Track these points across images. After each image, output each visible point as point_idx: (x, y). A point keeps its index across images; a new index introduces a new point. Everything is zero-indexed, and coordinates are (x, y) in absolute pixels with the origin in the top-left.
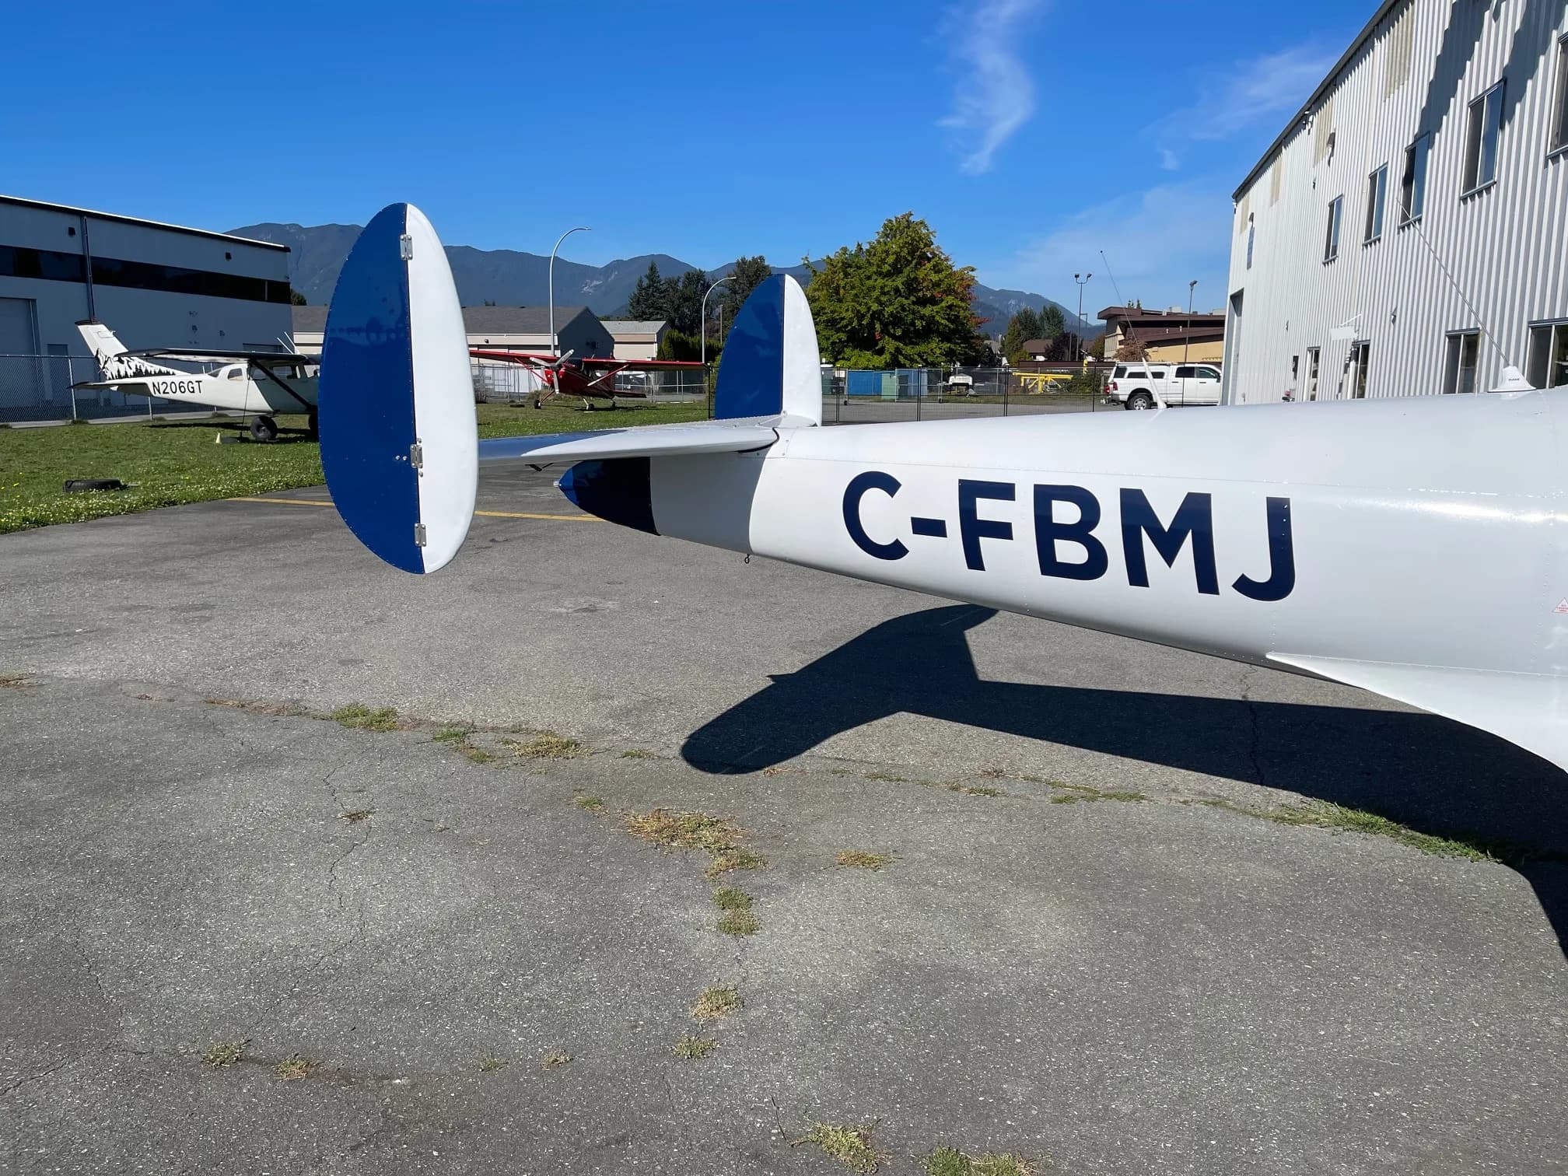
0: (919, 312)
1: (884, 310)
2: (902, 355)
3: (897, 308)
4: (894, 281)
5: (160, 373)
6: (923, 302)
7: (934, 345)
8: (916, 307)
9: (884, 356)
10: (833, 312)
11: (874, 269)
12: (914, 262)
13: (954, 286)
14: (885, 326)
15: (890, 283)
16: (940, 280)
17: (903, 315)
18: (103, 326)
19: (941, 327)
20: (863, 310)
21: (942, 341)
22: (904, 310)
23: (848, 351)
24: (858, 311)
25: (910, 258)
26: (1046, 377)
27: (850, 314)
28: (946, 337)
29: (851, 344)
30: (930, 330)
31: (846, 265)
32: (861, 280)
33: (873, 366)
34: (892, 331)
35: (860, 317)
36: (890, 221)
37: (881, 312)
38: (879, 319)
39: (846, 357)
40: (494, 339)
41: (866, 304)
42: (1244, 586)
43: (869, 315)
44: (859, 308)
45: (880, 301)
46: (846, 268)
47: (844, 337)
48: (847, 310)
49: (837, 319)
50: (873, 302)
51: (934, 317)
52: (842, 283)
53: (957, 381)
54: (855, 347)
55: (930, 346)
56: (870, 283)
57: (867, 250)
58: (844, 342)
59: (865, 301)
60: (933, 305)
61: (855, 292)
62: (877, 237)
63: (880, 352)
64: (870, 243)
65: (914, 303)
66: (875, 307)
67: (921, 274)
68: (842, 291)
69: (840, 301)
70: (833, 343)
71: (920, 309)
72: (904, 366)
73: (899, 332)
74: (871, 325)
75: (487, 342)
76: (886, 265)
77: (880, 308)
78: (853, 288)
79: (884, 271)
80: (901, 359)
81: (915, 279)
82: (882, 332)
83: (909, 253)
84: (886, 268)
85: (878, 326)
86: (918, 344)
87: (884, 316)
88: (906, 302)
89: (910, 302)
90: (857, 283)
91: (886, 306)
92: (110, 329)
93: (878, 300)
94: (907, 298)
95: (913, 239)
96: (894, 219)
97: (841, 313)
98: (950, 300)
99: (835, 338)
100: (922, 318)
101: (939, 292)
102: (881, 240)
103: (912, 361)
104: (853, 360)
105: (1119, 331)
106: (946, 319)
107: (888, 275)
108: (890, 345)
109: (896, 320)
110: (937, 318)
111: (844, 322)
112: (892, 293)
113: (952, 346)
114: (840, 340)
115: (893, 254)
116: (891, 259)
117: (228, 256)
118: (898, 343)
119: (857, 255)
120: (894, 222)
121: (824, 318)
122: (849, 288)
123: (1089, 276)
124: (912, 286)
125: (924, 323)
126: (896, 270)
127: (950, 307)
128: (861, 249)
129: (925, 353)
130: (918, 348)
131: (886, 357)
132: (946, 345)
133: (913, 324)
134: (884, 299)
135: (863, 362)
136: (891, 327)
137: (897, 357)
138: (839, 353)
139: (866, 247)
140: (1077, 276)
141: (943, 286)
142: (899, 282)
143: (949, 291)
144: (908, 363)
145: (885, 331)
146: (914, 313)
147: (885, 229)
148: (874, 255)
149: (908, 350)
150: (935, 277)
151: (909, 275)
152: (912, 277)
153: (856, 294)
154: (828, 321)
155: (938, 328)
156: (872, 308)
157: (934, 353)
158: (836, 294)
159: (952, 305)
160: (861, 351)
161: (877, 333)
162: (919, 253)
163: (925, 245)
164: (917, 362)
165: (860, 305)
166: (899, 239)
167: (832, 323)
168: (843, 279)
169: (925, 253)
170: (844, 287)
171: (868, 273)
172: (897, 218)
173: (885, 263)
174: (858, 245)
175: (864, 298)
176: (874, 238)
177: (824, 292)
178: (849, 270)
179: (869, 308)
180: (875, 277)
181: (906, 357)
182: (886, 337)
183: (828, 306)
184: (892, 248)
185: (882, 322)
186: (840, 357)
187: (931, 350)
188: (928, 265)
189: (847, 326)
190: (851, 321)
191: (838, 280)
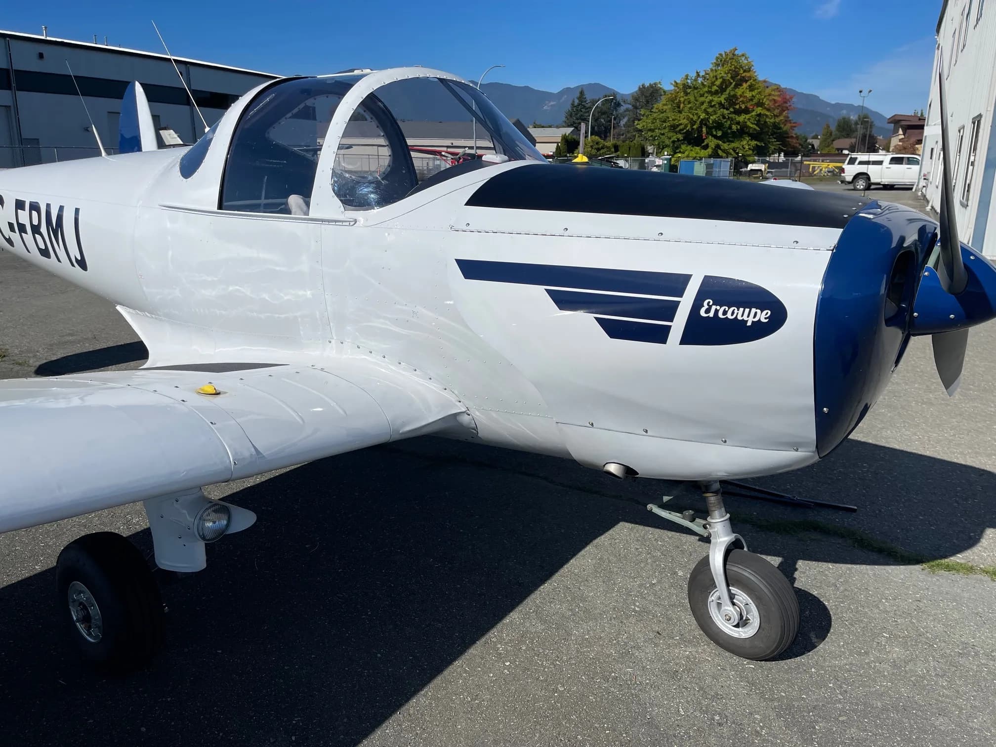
0: (735, 119)
1: (709, 118)
2: (721, 149)
3: (719, 117)
4: (719, 97)
6: (738, 112)
7: (745, 142)
8: (733, 116)
9: (707, 150)
10: (674, 120)
11: (706, 89)
12: (734, 83)
13: (763, 100)
14: (709, 129)
15: (716, 99)
16: (753, 96)
17: (723, 122)
19: (751, 130)
20: (695, 118)
21: (751, 140)
22: (724, 117)
23: (683, 147)
24: (692, 119)
25: (732, 81)
26: (828, 165)
27: (685, 121)
28: (754, 137)
29: (686, 142)
30: (743, 132)
31: (686, 87)
32: (695, 97)
33: (700, 157)
34: (715, 133)
35: (693, 123)
36: (721, 55)
37: (707, 120)
38: (706, 125)
39: (682, 150)
41: (697, 114)
42: (78, 262)
43: (698, 122)
44: (691, 116)
45: (707, 111)
46: (687, 89)
47: (680, 137)
48: (684, 118)
49: (677, 125)
50: (702, 113)
51: (746, 122)
52: (682, 99)
53: (753, 168)
54: (689, 143)
55: (742, 143)
56: (702, 99)
57: (703, 76)
58: (682, 140)
59: (696, 112)
60: (746, 114)
61: (690, 105)
62: (711, 66)
63: (706, 147)
64: (705, 71)
65: (731, 113)
66: (703, 116)
67: (739, 92)
68: (682, 105)
69: (680, 112)
70: (674, 142)
71: (737, 116)
72: (721, 157)
73: (719, 134)
74: (700, 129)
76: (715, 87)
77: (706, 117)
78: (689, 103)
79: (713, 90)
80: (720, 152)
81: (735, 96)
82: (707, 133)
83: (732, 78)
84: (715, 88)
85: (704, 129)
86: (732, 142)
87: (709, 122)
88: (726, 112)
89: (729, 112)
90: (692, 98)
91: (712, 115)
93: (705, 111)
94: (727, 109)
95: (736, 68)
96: (723, 53)
97: (680, 120)
98: (759, 110)
99: (674, 138)
100: (738, 123)
101: (751, 105)
102: (714, 68)
103: (728, 153)
104: (687, 153)
105: (901, 132)
106: (754, 124)
107: (716, 93)
108: (712, 142)
109: (719, 126)
110: (749, 124)
111: (681, 127)
112: (717, 106)
113: (759, 144)
114: (678, 139)
115: (720, 78)
116: (718, 82)
118: (718, 141)
119: (696, 80)
120: (724, 56)
121: (668, 124)
122: (687, 103)
123: (870, 91)
124: (732, 101)
125: (739, 127)
126: (721, 90)
127: (759, 115)
128: (699, 75)
129: (738, 148)
130: (733, 145)
131: (709, 151)
132: (754, 143)
133: (730, 128)
134: (710, 110)
135: (693, 154)
136: (714, 130)
137: (717, 150)
138: (677, 148)
139: (702, 74)
140: (861, 92)
141: (755, 101)
142: (722, 99)
143: (760, 104)
144: (724, 155)
145: (709, 133)
146: (732, 120)
147: (717, 60)
148: (708, 79)
149: (725, 146)
150: (749, 94)
151: (729, 93)
152: (732, 94)
153: (691, 107)
154: (671, 126)
155: (749, 131)
156: (701, 117)
157: (744, 148)
158: (678, 108)
159: (760, 113)
160: (692, 146)
161: (703, 134)
162: (739, 77)
163: (745, 71)
164: (731, 154)
165: (693, 115)
166: (726, 67)
167: (673, 128)
168: (683, 97)
169: (743, 77)
170: (684, 103)
171: (701, 92)
172: (725, 53)
173: (714, 85)
174: (697, 72)
175: (696, 110)
176: (709, 66)
177: (670, 106)
178: (689, 91)
179: (699, 117)
180: (706, 95)
181: (724, 151)
182: (710, 137)
183: (671, 115)
184: (721, 74)
185: (707, 127)
186: (678, 151)
187: (743, 146)
188: (745, 85)
189: (683, 130)
190: (686, 126)
191: (680, 98)
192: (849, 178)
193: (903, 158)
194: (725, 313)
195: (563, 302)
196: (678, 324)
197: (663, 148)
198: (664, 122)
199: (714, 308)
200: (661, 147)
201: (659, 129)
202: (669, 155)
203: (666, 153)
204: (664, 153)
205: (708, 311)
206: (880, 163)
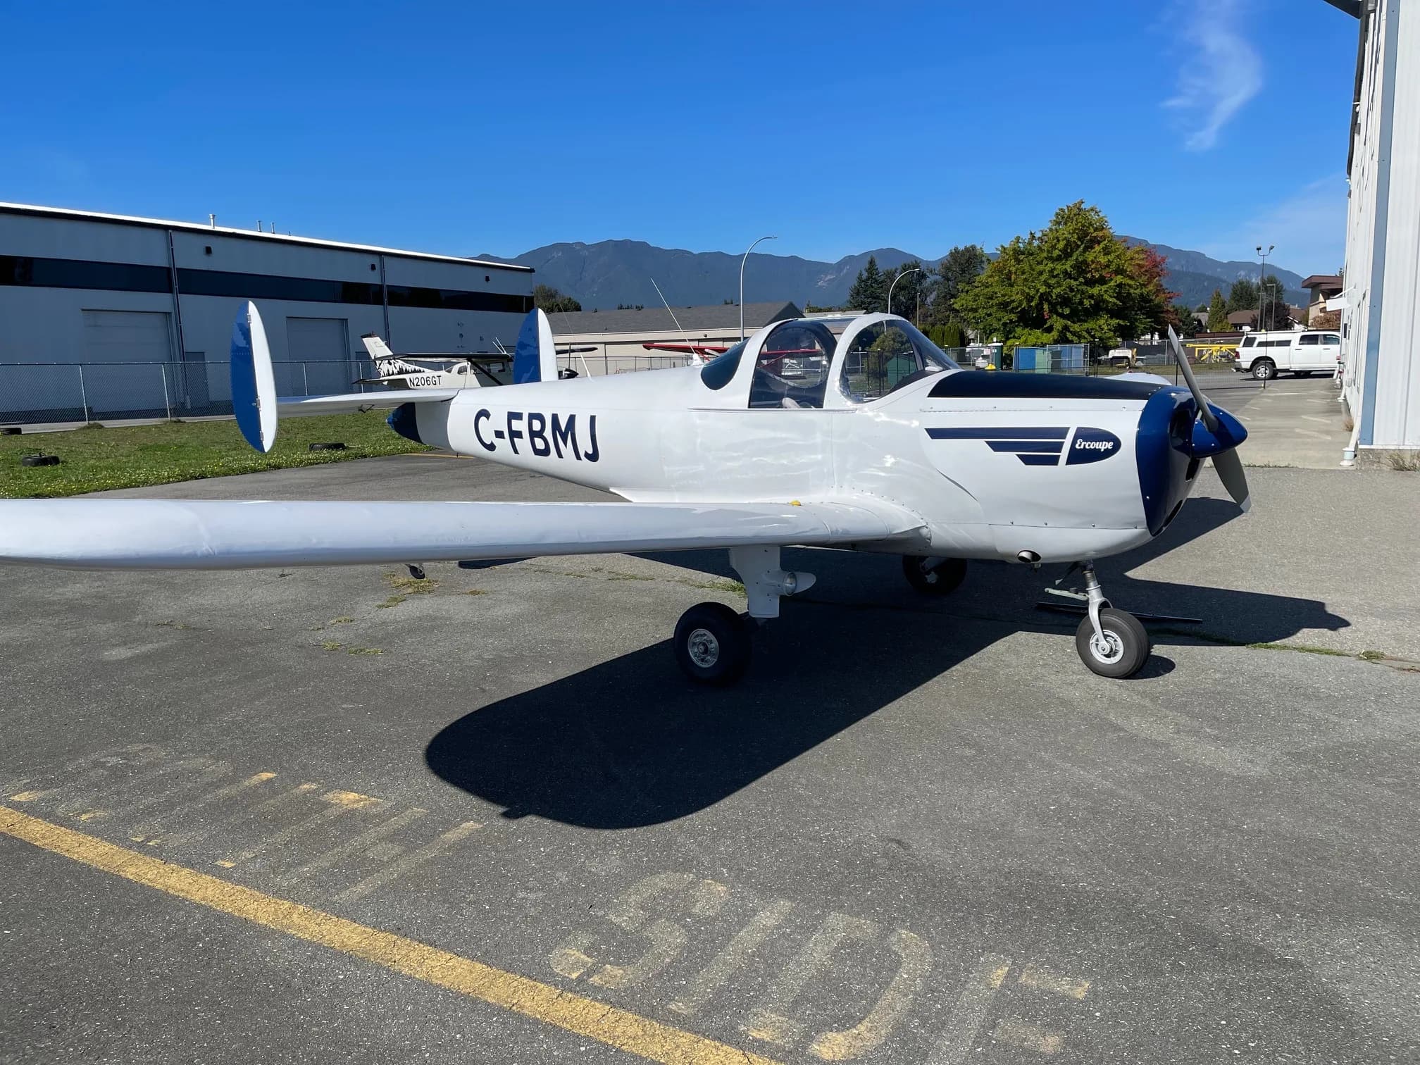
0: (1087, 292)
1: (1052, 291)
2: (1071, 332)
3: (1064, 290)
4: (1062, 265)
5: (415, 371)
6: (1091, 283)
7: (1102, 322)
8: (1084, 288)
9: (1052, 334)
10: (1003, 296)
11: (1045, 254)
12: (1082, 247)
13: (1123, 266)
14: (1053, 306)
15: (1059, 267)
16: (1109, 261)
17: (1071, 296)
18: (378, 338)
19: (1110, 305)
20: (1032, 292)
21: (1111, 318)
22: (1072, 290)
23: (1019, 330)
24: (1028, 294)
25: (1079, 243)
26: (1221, 347)
27: (1019, 297)
28: (1114, 314)
29: (1021, 324)
30: (1098, 308)
31: (1017, 253)
32: (1030, 266)
33: (1042, 343)
34: (1060, 311)
35: (1029, 298)
36: (1062, 210)
37: (1049, 294)
38: (1047, 300)
39: (1016, 335)
40: (712, 334)
41: (1034, 287)
42: (587, 455)
43: (1037, 297)
44: (1027, 291)
45: (1048, 283)
46: (1019, 255)
47: (1014, 317)
48: (1017, 293)
49: (1008, 302)
50: (1041, 285)
51: (1102, 296)
52: (1013, 269)
53: (1116, 355)
54: (1026, 326)
55: (1098, 323)
56: (1041, 267)
57: (1039, 238)
58: (1015, 322)
59: (1033, 284)
60: (1102, 285)
61: (1024, 276)
62: (1050, 225)
63: (1049, 330)
64: (1042, 231)
65: (1081, 284)
66: (1043, 289)
67: (1090, 256)
68: (1013, 276)
69: (1011, 285)
70: (1005, 324)
71: (1089, 288)
72: (1071, 342)
73: (1067, 311)
74: (1039, 307)
75: (706, 336)
76: (1057, 251)
77: (1048, 290)
78: (1023, 273)
79: (1054, 255)
80: (1069, 336)
81: (1085, 262)
82: (1050, 311)
83: (1079, 238)
84: (1056, 253)
85: (1046, 306)
86: (1086, 321)
87: (1052, 297)
88: (1073, 283)
89: (1078, 283)
90: (1027, 268)
91: (1054, 288)
92: (383, 341)
93: (1046, 283)
94: (1076, 280)
95: (1083, 226)
96: (1065, 208)
97: (1012, 296)
98: (1119, 279)
99: (1006, 319)
100: (1091, 297)
101: (1108, 273)
102: (1054, 228)
103: (1080, 337)
104: (1023, 338)
105: (1321, 299)
106: (1114, 297)
107: (1059, 259)
108: (1058, 323)
109: (1065, 301)
110: (1106, 297)
111: (1014, 305)
112: (1061, 276)
113: (1121, 322)
114: (1011, 321)
115: (1063, 240)
116: (1061, 245)
117: (487, 279)
118: (1066, 321)
119: (1030, 243)
120: (1066, 211)
121: (996, 301)
122: (1020, 273)
123: (1272, 248)
124: (1081, 268)
125: (1093, 302)
126: (1066, 255)
127: (1120, 285)
128: (1034, 237)
129: (1093, 329)
130: (1086, 325)
131: (1055, 334)
132: (1115, 322)
133: (1081, 303)
134: (1052, 281)
135: (1032, 340)
136: (1059, 307)
137: (1065, 333)
138: (1010, 332)
139: (1038, 235)
141: (1113, 267)
142: (1068, 266)
143: (1120, 271)
144: (1075, 339)
145: (1053, 310)
146: (1083, 292)
147: (1057, 218)
148: (1046, 242)
149: (1076, 327)
150: (1103, 260)
151: (1077, 259)
152: (1080, 260)
153: (1026, 278)
154: (1001, 304)
155: (1107, 306)
156: (1040, 290)
157: (1102, 329)
158: (1008, 280)
159: (1121, 283)
160: (1031, 329)
161: (1045, 313)
162: (1089, 238)
163: (1096, 230)
164: (1085, 338)
165: (1029, 288)
166: (1070, 226)
167: (1004, 306)
168: (1014, 266)
169: (1095, 237)
170: (1015, 273)
171: (1039, 259)
172: (1068, 207)
173: (1056, 249)
174: (1031, 233)
175: (1033, 282)
176: (1046, 226)
177: (997, 278)
178: (1021, 257)
179: (1038, 291)
180: (1045, 262)
181: (1074, 334)
182: (1055, 316)
183: (999, 290)
184: (1063, 234)
185: (1050, 303)
186: (1012, 336)
187: (1100, 326)
188: (1097, 248)
189: (1017, 308)
190: (1020, 304)
191: (1010, 267)
192: (1247, 365)
193: (1318, 335)
194: (1089, 445)
195: (996, 447)
196: (1064, 454)
197: (991, 333)
198: (991, 298)
199: (1083, 443)
200: (988, 332)
201: (984, 308)
202: (1000, 342)
203: (995, 340)
204: (992, 339)
205: (1080, 445)
206: (1287, 343)
